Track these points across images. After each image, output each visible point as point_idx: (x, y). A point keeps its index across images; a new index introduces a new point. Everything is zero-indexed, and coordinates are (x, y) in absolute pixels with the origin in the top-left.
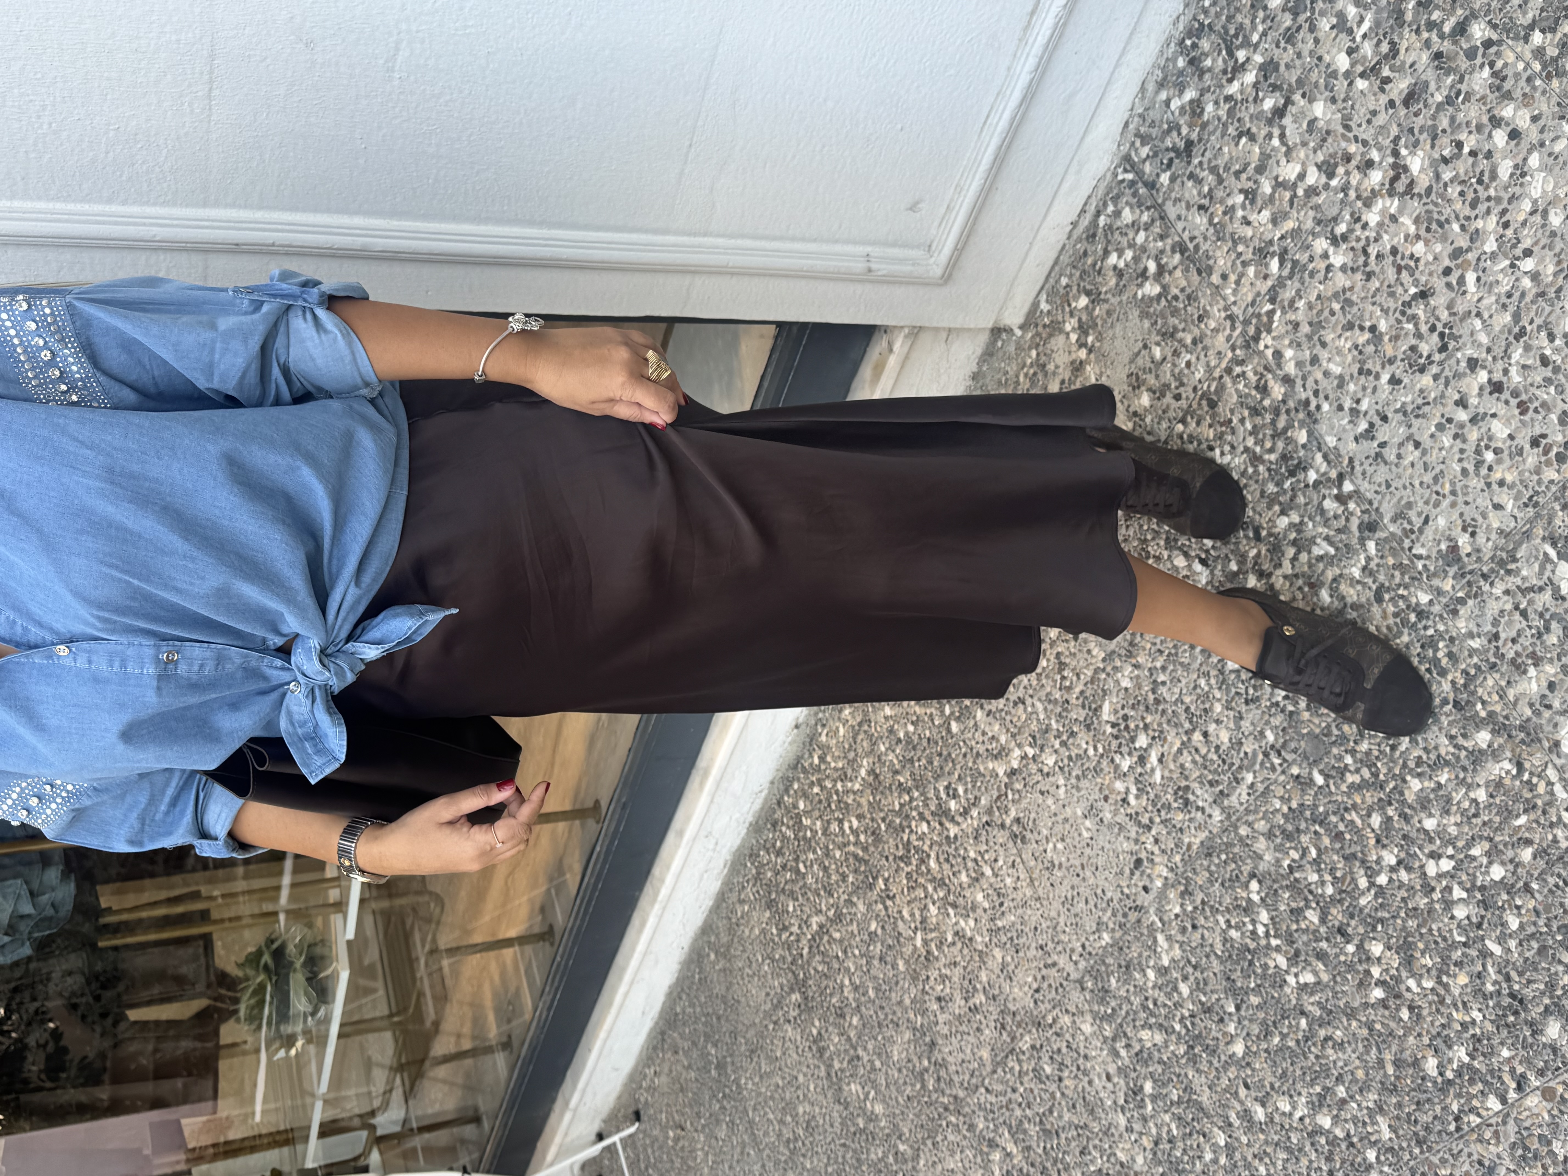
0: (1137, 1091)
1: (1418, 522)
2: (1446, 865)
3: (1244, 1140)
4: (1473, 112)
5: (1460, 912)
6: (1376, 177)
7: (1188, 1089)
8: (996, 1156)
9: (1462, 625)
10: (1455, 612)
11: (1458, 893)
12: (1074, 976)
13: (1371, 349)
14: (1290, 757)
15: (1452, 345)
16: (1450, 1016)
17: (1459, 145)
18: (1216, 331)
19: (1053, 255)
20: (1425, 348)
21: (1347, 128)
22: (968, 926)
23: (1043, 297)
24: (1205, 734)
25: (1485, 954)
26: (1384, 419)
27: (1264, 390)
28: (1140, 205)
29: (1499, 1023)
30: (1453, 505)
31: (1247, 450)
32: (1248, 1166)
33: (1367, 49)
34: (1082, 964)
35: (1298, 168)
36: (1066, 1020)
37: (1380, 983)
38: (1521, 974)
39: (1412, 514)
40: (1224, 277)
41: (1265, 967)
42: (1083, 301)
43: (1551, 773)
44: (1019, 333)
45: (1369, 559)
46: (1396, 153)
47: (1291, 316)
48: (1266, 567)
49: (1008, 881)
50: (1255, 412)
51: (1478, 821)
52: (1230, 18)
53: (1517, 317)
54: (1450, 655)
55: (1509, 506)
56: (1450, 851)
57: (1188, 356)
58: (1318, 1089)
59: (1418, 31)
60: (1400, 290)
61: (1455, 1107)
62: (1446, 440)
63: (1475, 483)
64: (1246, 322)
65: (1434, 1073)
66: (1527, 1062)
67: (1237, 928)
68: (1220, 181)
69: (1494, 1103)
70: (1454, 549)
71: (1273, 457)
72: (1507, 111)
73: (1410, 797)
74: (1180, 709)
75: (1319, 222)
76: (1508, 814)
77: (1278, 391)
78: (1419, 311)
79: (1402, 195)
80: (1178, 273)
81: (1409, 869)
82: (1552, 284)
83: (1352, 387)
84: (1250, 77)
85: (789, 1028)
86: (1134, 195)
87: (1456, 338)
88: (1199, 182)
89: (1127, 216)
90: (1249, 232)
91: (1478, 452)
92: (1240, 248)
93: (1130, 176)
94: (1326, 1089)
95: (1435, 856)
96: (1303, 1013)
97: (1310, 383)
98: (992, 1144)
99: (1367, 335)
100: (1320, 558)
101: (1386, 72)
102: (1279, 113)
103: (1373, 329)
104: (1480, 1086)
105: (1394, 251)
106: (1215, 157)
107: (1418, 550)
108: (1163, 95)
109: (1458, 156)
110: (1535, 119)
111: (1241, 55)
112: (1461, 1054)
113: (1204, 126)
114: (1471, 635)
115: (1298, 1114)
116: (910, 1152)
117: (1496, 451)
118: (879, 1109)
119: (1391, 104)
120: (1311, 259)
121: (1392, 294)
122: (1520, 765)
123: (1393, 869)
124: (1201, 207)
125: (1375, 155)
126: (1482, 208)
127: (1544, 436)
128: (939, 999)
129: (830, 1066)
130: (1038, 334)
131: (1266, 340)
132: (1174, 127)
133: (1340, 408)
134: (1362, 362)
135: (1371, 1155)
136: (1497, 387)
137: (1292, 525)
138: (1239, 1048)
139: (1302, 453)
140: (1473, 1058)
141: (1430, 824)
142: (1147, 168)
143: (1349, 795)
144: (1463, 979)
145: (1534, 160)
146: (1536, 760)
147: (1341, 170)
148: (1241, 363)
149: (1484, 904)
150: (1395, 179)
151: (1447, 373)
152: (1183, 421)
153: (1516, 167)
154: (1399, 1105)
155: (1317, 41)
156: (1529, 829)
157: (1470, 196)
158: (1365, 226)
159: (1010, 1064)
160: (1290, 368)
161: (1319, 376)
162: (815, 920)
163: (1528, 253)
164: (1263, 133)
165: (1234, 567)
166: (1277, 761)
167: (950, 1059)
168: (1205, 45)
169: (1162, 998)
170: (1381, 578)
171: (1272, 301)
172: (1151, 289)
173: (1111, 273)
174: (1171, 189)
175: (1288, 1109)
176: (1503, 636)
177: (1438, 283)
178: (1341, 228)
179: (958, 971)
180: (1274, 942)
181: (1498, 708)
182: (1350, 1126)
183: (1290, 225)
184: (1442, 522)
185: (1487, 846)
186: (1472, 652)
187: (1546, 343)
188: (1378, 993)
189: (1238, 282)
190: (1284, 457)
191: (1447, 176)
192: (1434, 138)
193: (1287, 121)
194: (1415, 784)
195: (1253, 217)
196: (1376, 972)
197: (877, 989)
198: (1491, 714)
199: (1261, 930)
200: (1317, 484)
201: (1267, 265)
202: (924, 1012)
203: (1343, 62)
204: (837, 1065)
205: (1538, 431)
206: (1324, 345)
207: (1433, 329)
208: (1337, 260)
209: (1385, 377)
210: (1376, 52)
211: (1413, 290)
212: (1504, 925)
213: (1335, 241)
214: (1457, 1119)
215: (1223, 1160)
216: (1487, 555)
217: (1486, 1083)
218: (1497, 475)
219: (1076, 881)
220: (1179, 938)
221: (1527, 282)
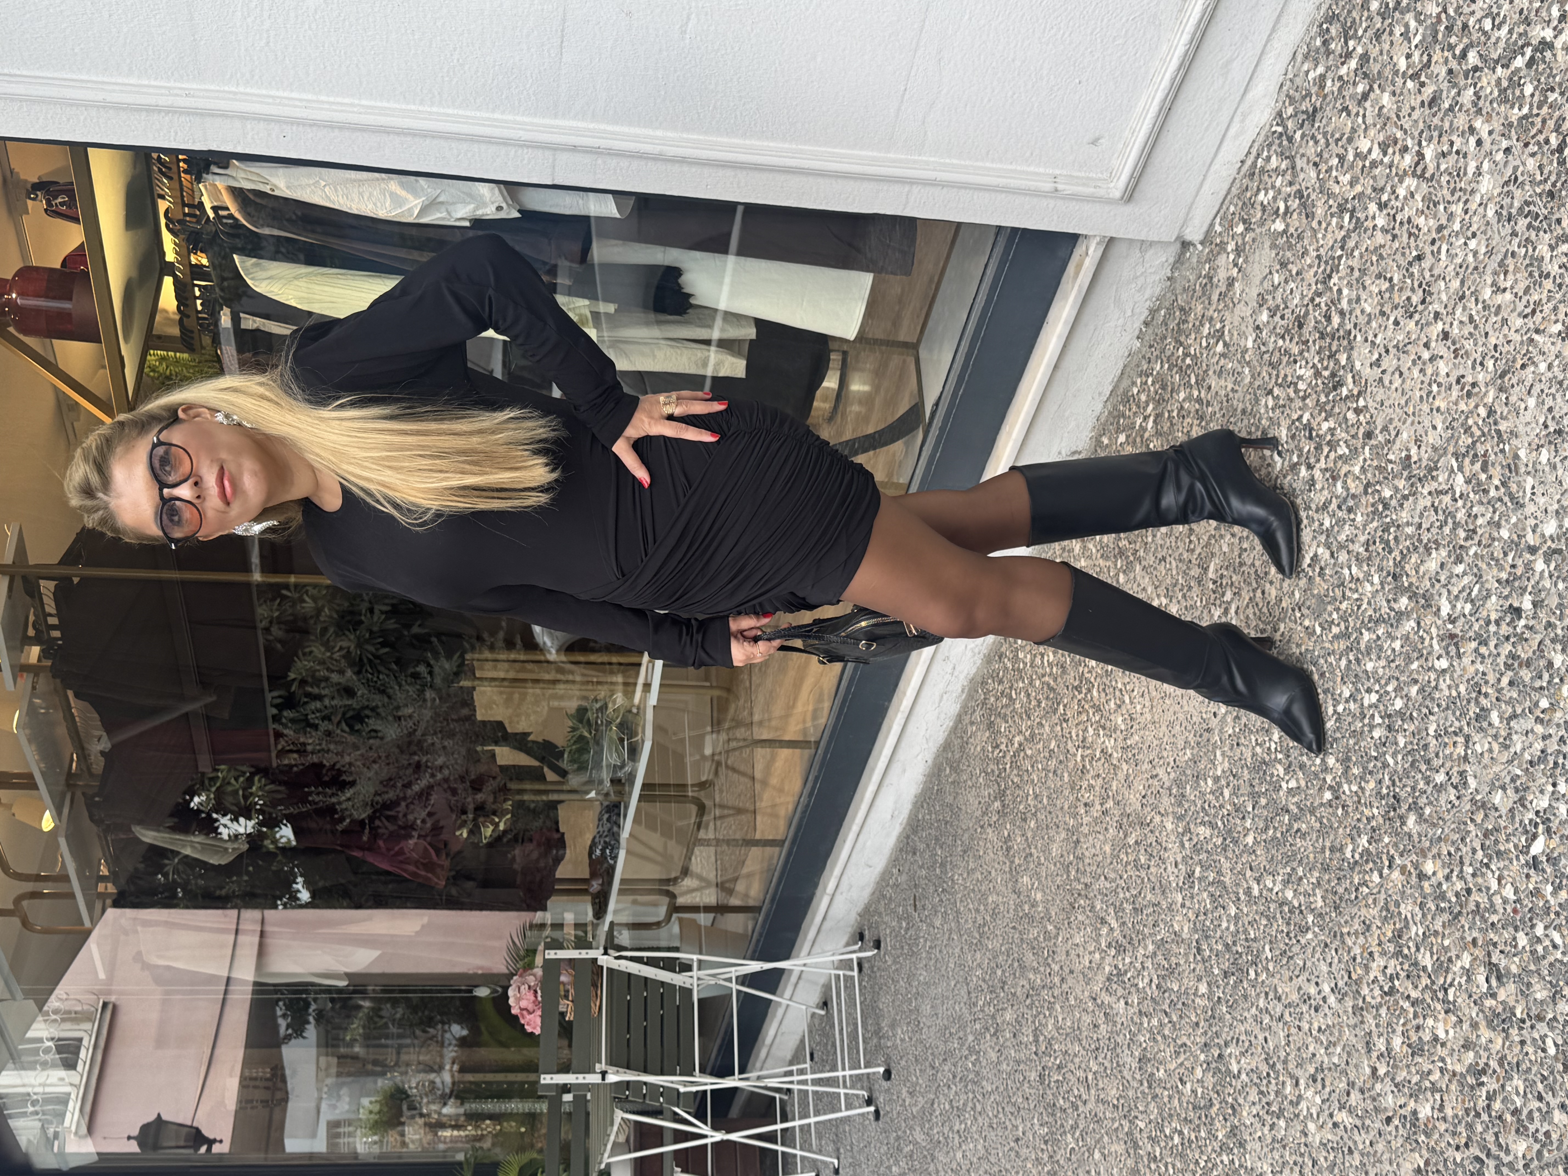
0: (1190, 875)
1: (1393, 433)
2: (1374, 697)
3: (1245, 910)
4: (1461, 121)
5: (1376, 734)
6: (1408, 160)
7: (1219, 873)
8: (1104, 931)
9: (1404, 516)
10: (1401, 505)
11: (1378, 720)
12: (1167, 784)
13: (1387, 295)
14: (1305, 611)
15: (1428, 299)
16: (1362, 813)
17: (1452, 144)
18: (1310, 266)
19: (1226, 186)
20: (1415, 299)
21: (1398, 117)
22: (1110, 744)
23: (1218, 220)
24: (1263, 593)
25: (1385, 765)
26: (1387, 351)
27: (1328, 318)
28: (1282, 154)
29: (1387, 818)
30: (1412, 423)
31: (1314, 366)
32: (1245, 931)
33: (1416, 57)
34: (1173, 775)
35: (1369, 144)
36: (1158, 819)
37: (1331, 788)
38: (1400, 780)
39: (1391, 427)
40: (1320, 223)
41: (1272, 775)
42: (1240, 229)
43: (1434, 631)
44: (1200, 247)
45: (1365, 460)
46: (1420, 144)
47: (1350, 263)
48: (1312, 460)
49: (1139, 707)
50: (1322, 336)
51: (1393, 665)
52: (1349, 12)
53: (1462, 282)
54: (1396, 539)
55: (1440, 426)
56: (1377, 687)
57: (1292, 285)
58: (1288, 870)
59: (1443, 50)
60: (1407, 251)
61: (1356, 881)
62: (1416, 372)
63: (1426, 408)
64: (1326, 263)
65: (1348, 855)
66: (1396, 845)
67: (1261, 745)
68: (1328, 145)
69: (1376, 877)
70: (1408, 457)
71: (1326, 373)
72: (1478, 124)
73: (1363, 646)
74: (1252, 571)
75: (1374, 190)
76: (1409, 660)
77: (1336, 320)
78: (1415, 270)
79: (1419, 177)
80: (1295, 216)
81: (1355, 700)
82: (1481, 262)
83: (1374, 324)
84: (1353, 64)
85: (989, 830)
86: (1280, 145)
87: (1431, 294)
88: (1316, 142)
89: (1274, 162)
90: (1336, 189)
91: (1430, 385)
92: (1331, 202)
93: (1280, 129)
94: (1293, 869)
95: (1369, 691)
96: (1287, 811)
97: (1353, 318)
98: (1103, 921)
99: (1387, 285)
100: (1340, 457)
101: (1423, 79)
102: (1365, 96)
103: (1391, 279)
104: (1371, 865)
105: (1409, 221)
106: (1327, 125)
107: (1391, 457)
108: (1305, 67)
109: (1450, 153)
110: (1490, 133)
111: (1351, 43)
112: (1364, 841)
113: (1325, 96)
114: (1408, 524)
115: (1276, 889)
116: (1054, 931)
117: (1439, 385)
118: (1039, 896)
119: (1423, 102)
120: (1366, 219)
121: (1403, 254)
122: (1419, 623)
123: (1347, 701)
124: (1316, 164)
125: (1409, 142)
126: (1457, 195)
127: (1463, 376)
128: (1086, 805)
129: (1012, 862)
130: (1212, 251)
131: (1335, 279)
132: (1309, 95)
133: (1366, 340)
134: (1382, 305)
135: (1310, 918)
136: (1446, 335)
137: (1330, 429)
138: (1250, 840)
139: (1341, 373)
140: (1370, 843)
141: (1370, 666)
142: (1290, 124)
143: (1331, 642)
144: (1372, 785)
145: (1486, 166)
146: (1428, 620)
147: (1390, 150)
148: (1319, 295)
149: (1390, 728)
150: (1417, 164)
151: (1423, 321)
152: (1283, 337)
153: (1478, 168)
154: (1329, 881)
155: (1392, 43)
156: (1418, 672)
157: (1452, 186)
158: (1397, 198)
159: (1122, 856)
160: (1344, 304)
161: (1358, 312)
162: (1017, 739)
163: (1474, 235)
164: (1354, 111)
165: (1295, 459)
166: (1298, 615)
167: (1087, 854)
168: (1333, 31)
169: (1214, 802)
170: (1369, 475)
171: (1342, 248)
172: (1279, 226)
173: (1259, 208)
174: (1300, 146)
175: (1270, 885)
176: (1424, 526)
177: (1428, 249)
178: (1385, 197)
179: (1100, 781)
180: (1280, 756)
181: (1414, 580)
182: (1302, 898)
183: (1359, 188)
184: (1405, 435)
185: (1395, 683)
186: (1408, 537)
187: (1473, 306)
188: (1328, 795)
189: (1326, 230)
190: (1333, 375)
191: (1443, 167)
192: (1440, 136)
193: (1368, 104)
194: (1366, 636)
195: (1340, 179)
196: (1329, 778)
197: (1049, 797)
198: (1411, 584)
199: (1273, 746)
200: (1347, 397)
201: (1342, 218)
202: (1075, 815)
203: (1402, 64)
204: (1017, 861)
205: (1461, 372)
206: (1364, 288)
207: (1420, 286)
208: (1381, 222)
209: (1392, 319)
210: (1421, 61)
211: (1415, 253)
212: (1396, 744)
213: (1382, 206)
214: (1357, 890)
215: (1232, 928)
216: (1424, 463)
217: (1374, 862)
218: (1437, 403)
219: (1177, 708)
220: (1229, 753)
221: (1470, 258)
